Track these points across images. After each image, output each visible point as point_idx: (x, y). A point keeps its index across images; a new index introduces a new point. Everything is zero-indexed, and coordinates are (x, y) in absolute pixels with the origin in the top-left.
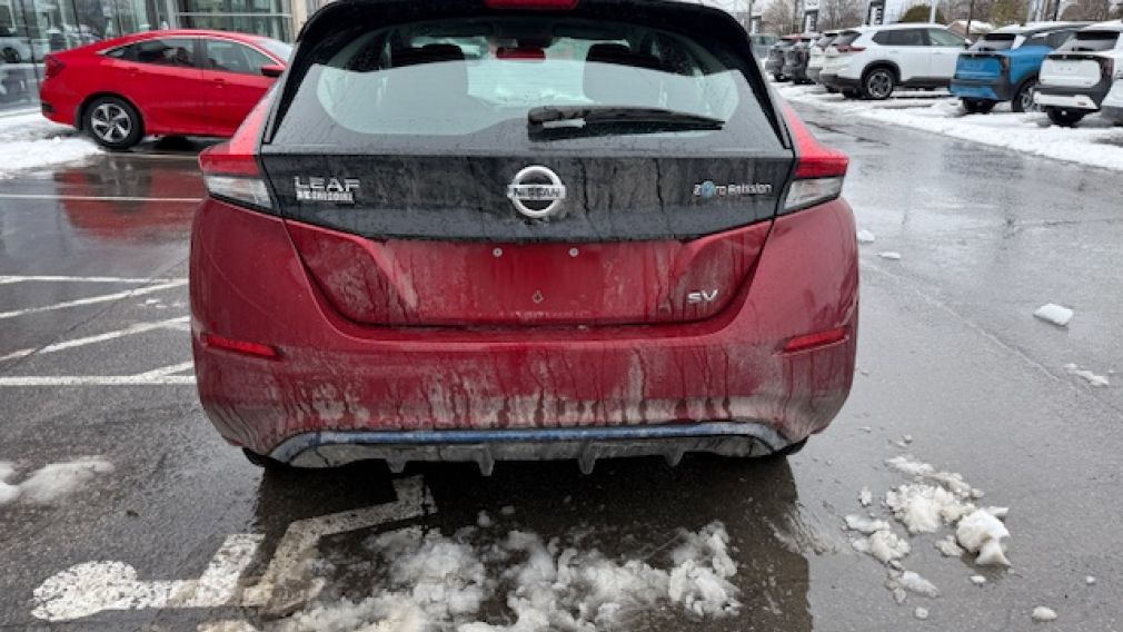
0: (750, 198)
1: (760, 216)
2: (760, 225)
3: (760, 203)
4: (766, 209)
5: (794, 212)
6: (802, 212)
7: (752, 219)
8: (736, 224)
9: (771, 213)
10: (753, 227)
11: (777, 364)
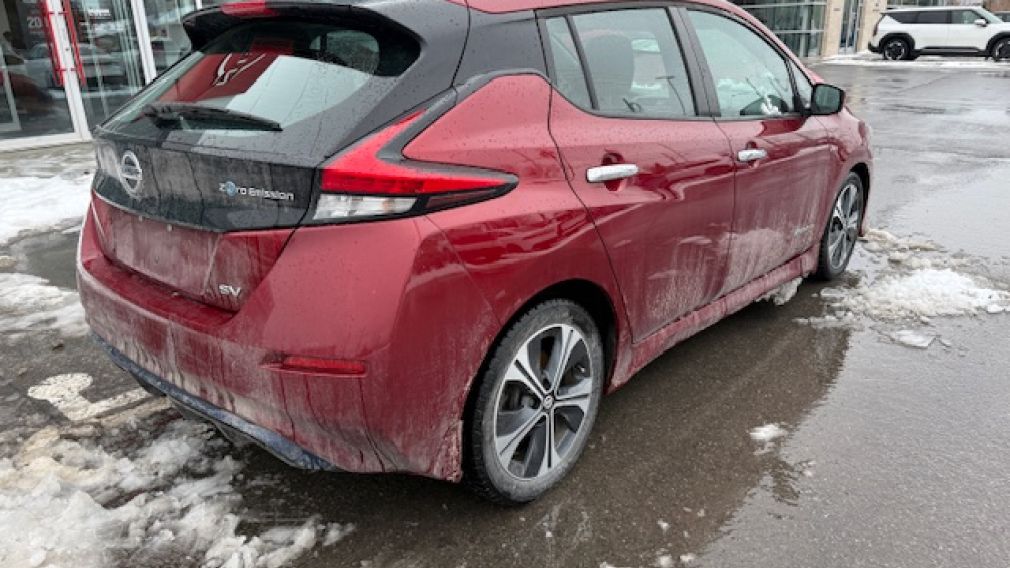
0: (275, 203)
1: (281, 223)
2: (279, 232)
3: (286, 210)
4: (290, 216)
5: (325, 224)
6: (334, 227)
7: (271, 223)
8: (255, 226)
9: (296, 222)
10: (271, 232)
11: (266, 377)
